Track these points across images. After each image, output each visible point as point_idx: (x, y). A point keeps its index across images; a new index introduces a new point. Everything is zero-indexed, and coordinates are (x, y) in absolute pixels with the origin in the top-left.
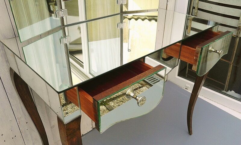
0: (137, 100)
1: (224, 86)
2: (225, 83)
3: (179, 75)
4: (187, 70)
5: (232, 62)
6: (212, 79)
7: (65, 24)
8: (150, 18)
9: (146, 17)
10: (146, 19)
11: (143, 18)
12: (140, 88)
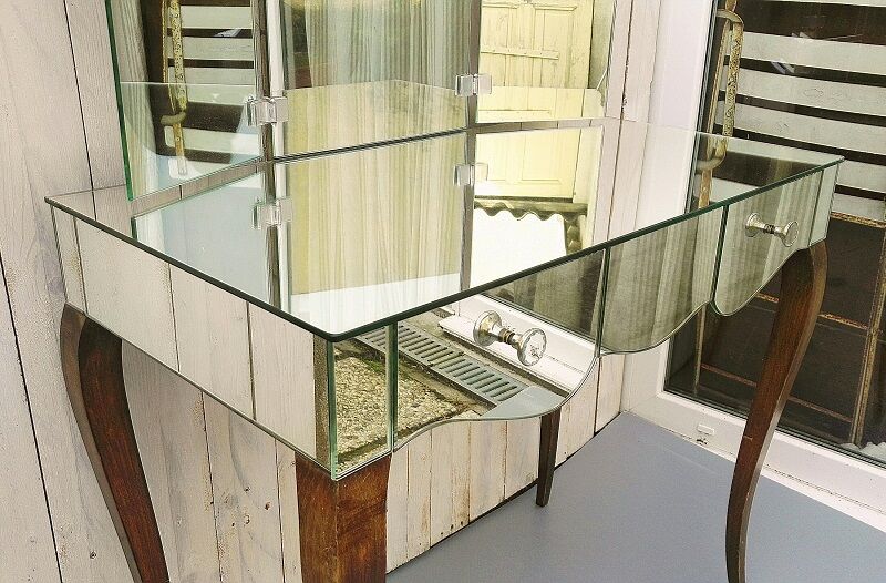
1: (848, 426)
2: (851, 414)
3: (670, 386)
4: (698, 370)
5: (877, 325)
6: (799, 401)
7: (278, 152)
8: (520, 204)
9: (505, 202)
10: (505, 208)
11: (491, 204)
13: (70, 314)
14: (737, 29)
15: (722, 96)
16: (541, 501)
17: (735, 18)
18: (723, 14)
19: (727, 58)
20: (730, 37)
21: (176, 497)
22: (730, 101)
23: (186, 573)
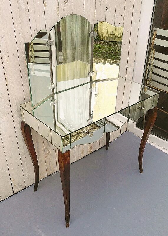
0: (89, 134)
3: (137, 126)
4: (144, 122)
12: (91, 129)
13: (23, 122)
14: (154, 51)
15: (150, 65)
16: (107, 149)
17: (153, 49)
18: (151, 48)
19: (151, 57)
20: (152, 52)
21: (38, 148)
22: (151, 66)
23: (40, 161)
